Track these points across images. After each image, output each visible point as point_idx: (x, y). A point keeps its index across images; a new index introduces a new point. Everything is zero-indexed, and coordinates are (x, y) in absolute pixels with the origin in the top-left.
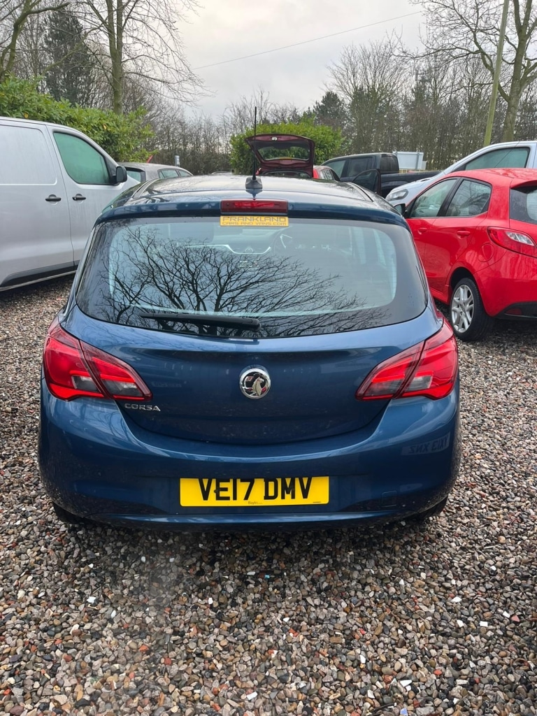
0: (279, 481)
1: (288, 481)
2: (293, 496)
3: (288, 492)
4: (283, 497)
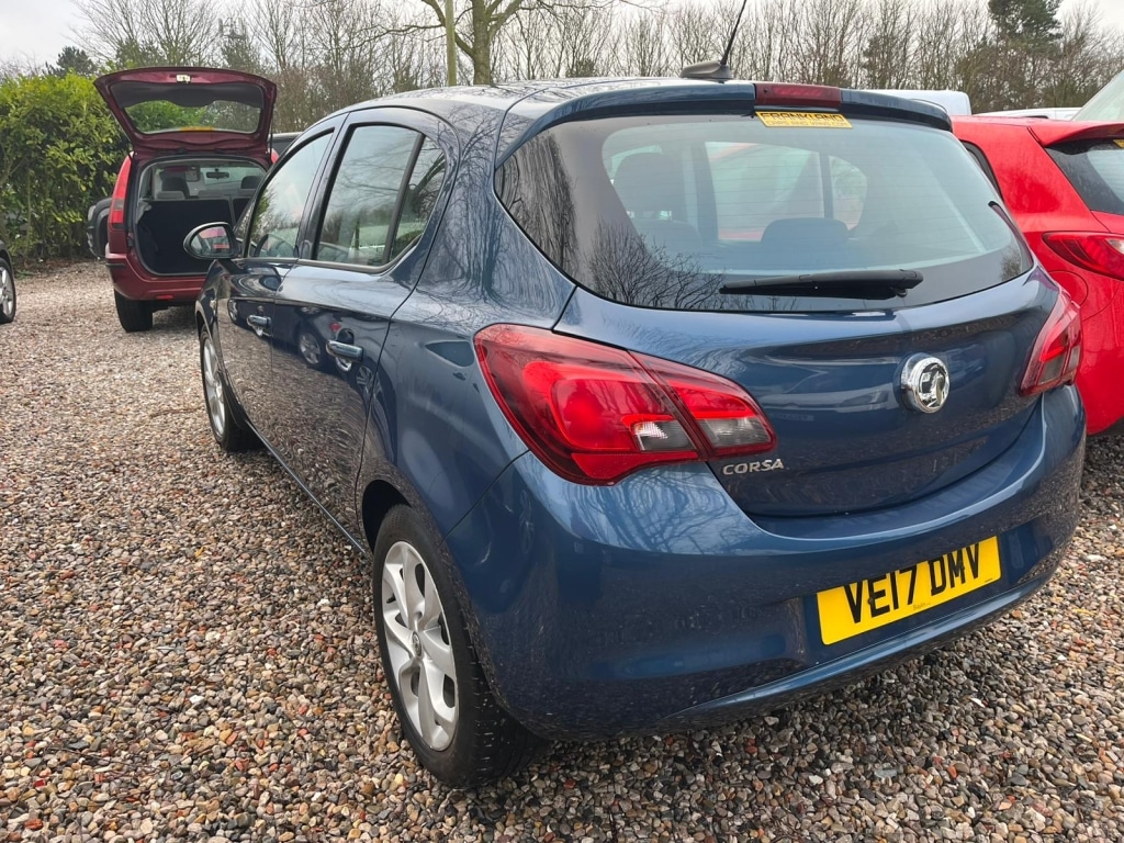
0: (945, 557)
1: (955, 554)
2: (963, 581)
3: (957, 575)
4: (953, 585)
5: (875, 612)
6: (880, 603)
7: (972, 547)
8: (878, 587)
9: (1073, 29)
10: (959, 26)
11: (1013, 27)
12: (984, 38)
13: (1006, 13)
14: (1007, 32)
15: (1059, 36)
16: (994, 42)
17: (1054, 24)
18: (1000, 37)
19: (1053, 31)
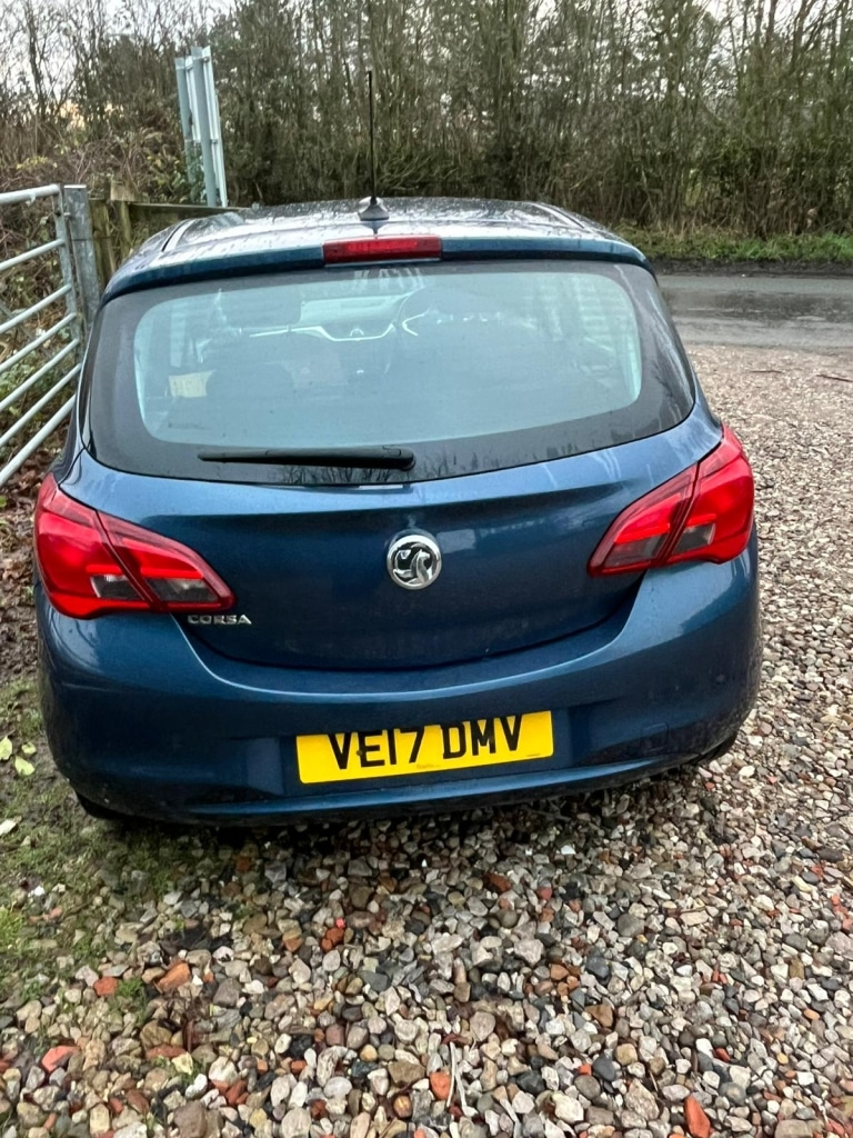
0: (467, 726)
1: (482, 725)
2: (493, 749)
3: (484, 744)
4: (475, 752)
5: (365, 763)
6: (371, 756)
7: (511, 721)
8: (370, 741)
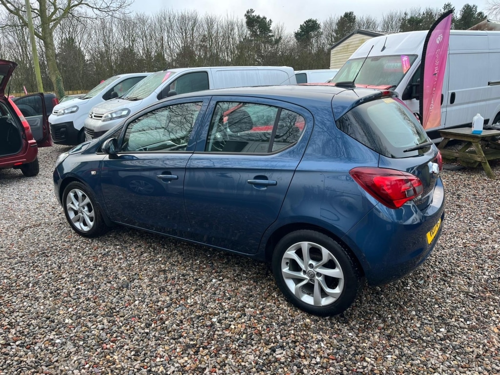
9: (277, 33)
10: (236, 30)
11: (256, 32)
12: (246, 36)
13: (253, 26)
14: (254, 34)
15: (273, 36)
16: (250, 38)
17: (270, 31)
18: (251, 36)
19: (271, 34)
